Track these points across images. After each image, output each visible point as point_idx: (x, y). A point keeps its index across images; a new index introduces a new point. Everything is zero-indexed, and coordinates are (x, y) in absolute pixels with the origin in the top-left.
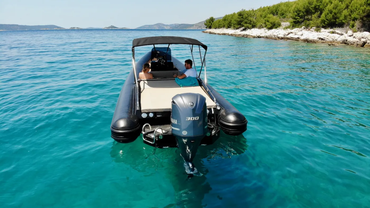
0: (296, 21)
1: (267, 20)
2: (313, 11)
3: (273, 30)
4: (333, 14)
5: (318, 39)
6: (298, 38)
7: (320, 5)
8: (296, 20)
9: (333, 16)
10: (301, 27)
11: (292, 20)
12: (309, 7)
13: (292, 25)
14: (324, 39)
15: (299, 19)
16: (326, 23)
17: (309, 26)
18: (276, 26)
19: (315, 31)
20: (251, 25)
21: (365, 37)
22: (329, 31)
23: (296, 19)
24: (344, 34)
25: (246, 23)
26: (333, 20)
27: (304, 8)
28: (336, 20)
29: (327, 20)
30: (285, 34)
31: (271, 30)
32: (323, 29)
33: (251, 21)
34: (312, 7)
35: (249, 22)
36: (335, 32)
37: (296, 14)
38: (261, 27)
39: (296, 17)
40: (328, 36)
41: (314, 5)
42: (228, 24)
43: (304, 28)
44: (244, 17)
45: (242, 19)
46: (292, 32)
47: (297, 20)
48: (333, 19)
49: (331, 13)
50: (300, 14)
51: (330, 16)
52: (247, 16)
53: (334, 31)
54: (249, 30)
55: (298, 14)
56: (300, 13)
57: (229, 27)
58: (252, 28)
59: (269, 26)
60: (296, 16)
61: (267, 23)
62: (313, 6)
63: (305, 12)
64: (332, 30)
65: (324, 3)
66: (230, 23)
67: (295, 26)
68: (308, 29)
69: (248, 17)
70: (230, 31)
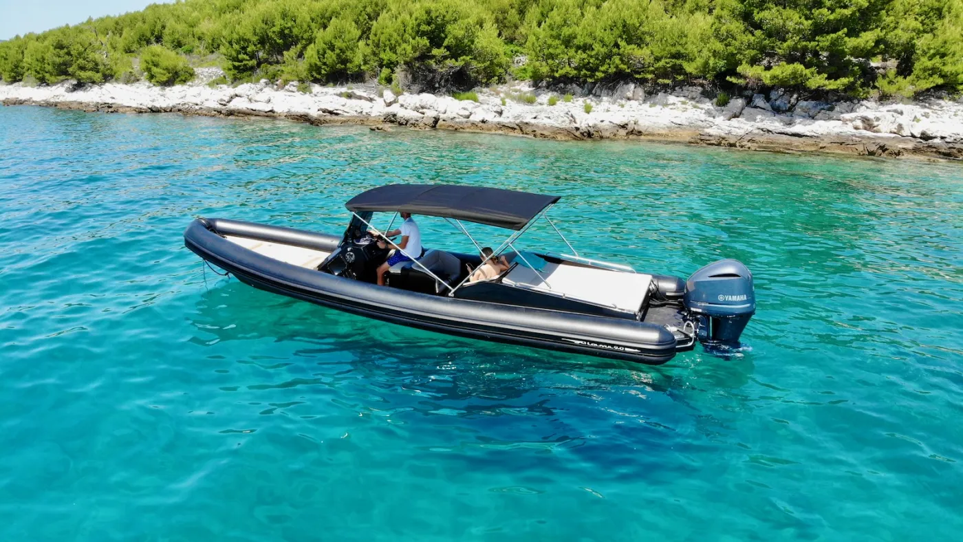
0: (239, 66)
1: (153, 62)
2: (278, 41)
3: (177, 88)
4: (337, 51)
5: (321, 112)
6: (270, 111)
7: (293, 26)
8: (240, 64)
9: (338, 55)
10: (258, 81)
11: (230, 64)
12: (266, 32)
13: (232, 77)
14: (335, 112)
15: (247, 60)
16: (323, 72)
17: (276, 79)
18: (183, 78)
19: (298, 91)
20: (99, 75)
21: (428, 106)
22: (339, 92)
23: (241, 61)
24: (376, 98)
25: (82, 68)
26: (339, 66)
27: (255, 32)
28: (346, 65)
29: (325, 64)
30: (222, 100)
31: (169, 88)
32: (316, 85)
33: (97, 64)
34: (274, 32)
35: (91, 65)
36: (355, 94)
37: (236, 47)
38: (131, 79)
39: (241, 56)
40: (343, 106)
41: (279, 27)
42: (12, 70)
43: (267, 84)
44: (72, 53)
45: (67, 58)
46: (238, 94)
47: (242, 64)
48: (338, 63)
49: (332, 48)
50: (249, 49)
51: (331, 57)
52: (81, 49)
53: (350, 91)
54: (96, 88)
55: (244, 48)
56: (248, 47)
57: (18, 78)
58: (105, 82)
59: (165, 79)
60: (238, 53)
61: (154, 70)
62: (276, 29)
63: (259, 43)
64: (344, 89)
65: (302, 22)
66: (17, 67)
67: (240, 79)
68: (277, 85)
69: (85, 50)
70: (28, 92)
